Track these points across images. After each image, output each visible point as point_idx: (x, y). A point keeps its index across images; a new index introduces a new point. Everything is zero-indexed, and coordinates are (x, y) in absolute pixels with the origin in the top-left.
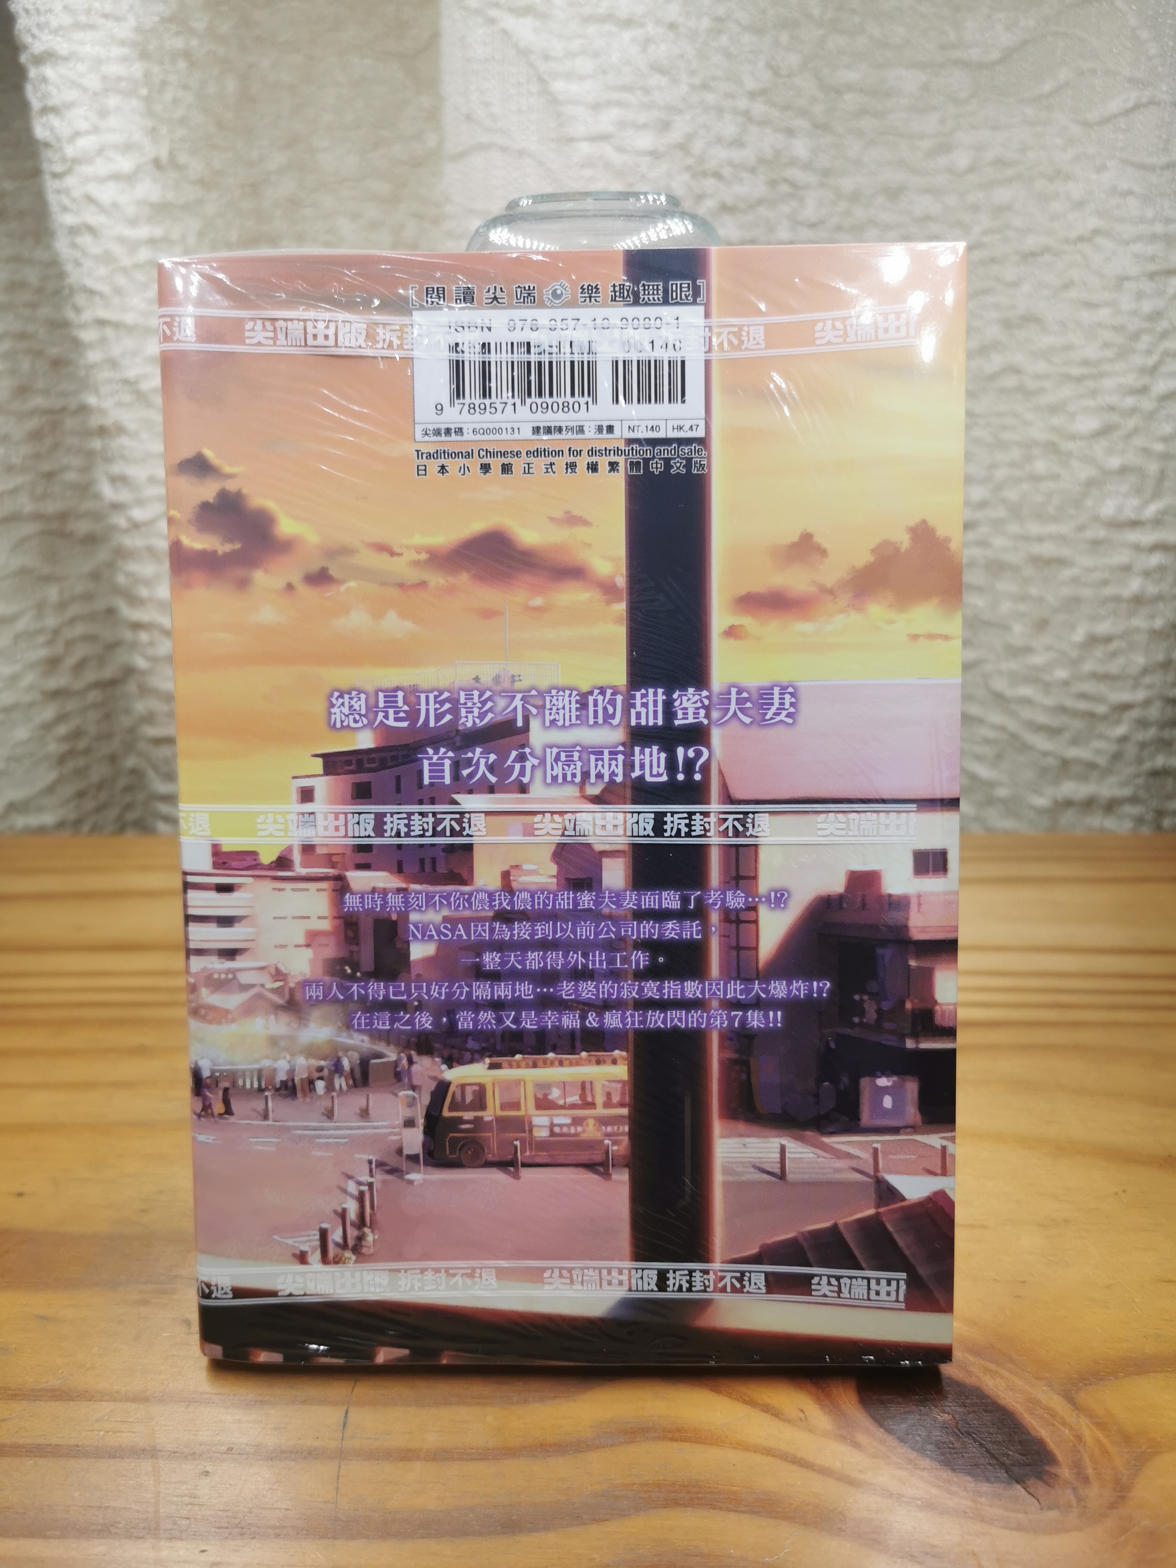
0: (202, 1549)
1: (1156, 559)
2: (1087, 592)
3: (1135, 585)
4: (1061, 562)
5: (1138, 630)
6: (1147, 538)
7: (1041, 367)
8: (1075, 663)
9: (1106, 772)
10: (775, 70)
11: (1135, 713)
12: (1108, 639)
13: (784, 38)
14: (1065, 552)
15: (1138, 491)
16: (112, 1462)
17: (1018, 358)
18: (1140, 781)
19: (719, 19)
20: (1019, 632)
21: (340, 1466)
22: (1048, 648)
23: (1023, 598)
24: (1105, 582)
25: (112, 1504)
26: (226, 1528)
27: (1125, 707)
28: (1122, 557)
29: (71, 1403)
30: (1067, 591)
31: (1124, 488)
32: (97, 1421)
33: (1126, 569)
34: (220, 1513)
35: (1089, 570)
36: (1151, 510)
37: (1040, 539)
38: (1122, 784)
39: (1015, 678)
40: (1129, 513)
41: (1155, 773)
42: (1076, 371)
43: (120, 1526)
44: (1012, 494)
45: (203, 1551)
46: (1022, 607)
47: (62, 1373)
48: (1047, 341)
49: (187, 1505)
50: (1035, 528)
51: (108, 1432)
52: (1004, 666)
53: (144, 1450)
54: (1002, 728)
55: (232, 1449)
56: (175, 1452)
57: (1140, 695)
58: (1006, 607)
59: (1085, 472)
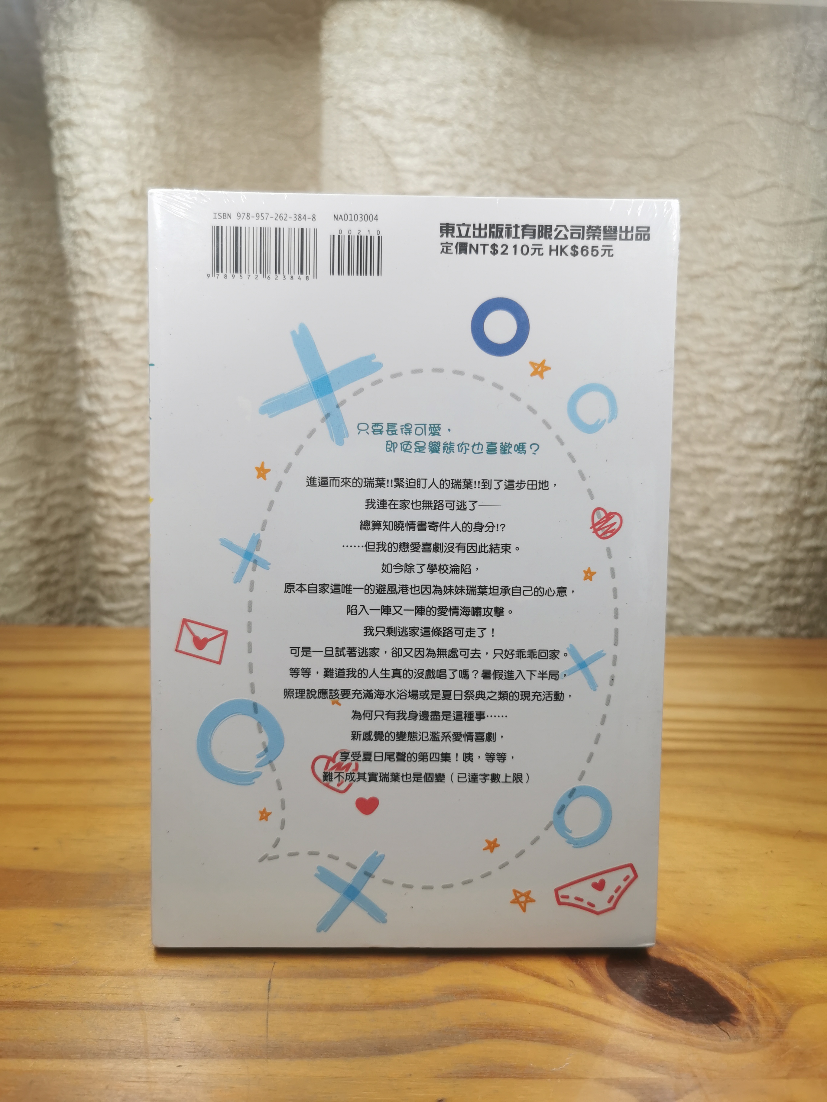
0: (180, 1065)
1: (778, 469)
2: (733, 490)
3: (765, 486)
4: (718, 471)
5: (767, 515)
6: (773, 455)
7: (703, 347)
8: (727, 536)
9: (747, 608)
10: (533, 155)
11: (765, 569)
12: (748, 520)
13: (541, 136)
14: (720, 464)
15: (766, 426)
16: (113, 1012)
17: (687, 341)
18: (770, 613)
19: (500, 123)
20: (690, 516)
21: (268, 1014)
22: (710, 526)
23: (692, 493)
24: (746, 484)
25: (115, 1038)
26: (194, 1052)
27: (760, 565)
28: (756, 468)
29: (82, 977)
30: (721, 489)
31: (757, 424)
32: (101, 987)
33: (760, 475)
34: (189, 1043)
35: (736, 476)
36: (775, 438)
37: (703, 456)
38: (758, 616)
39: (687, 546)
40: (761, 439)
41: (779, 609)
42: (725, 350)
43: (121, 1051)
44: (684, 427)
45: (179, 1066)
46: (692, 500)
47: (74, 958)
48: (705, 331)
49: (166, 1038)
50: (699, 449)
51: (108, 994)
52: (680, 538)
53: (134, 1005)
54: (679, 579)
55: (194, 1004)
56: (155, 1006)
57: (769, 557)
58: (681, 499)
59: (732, 414)
